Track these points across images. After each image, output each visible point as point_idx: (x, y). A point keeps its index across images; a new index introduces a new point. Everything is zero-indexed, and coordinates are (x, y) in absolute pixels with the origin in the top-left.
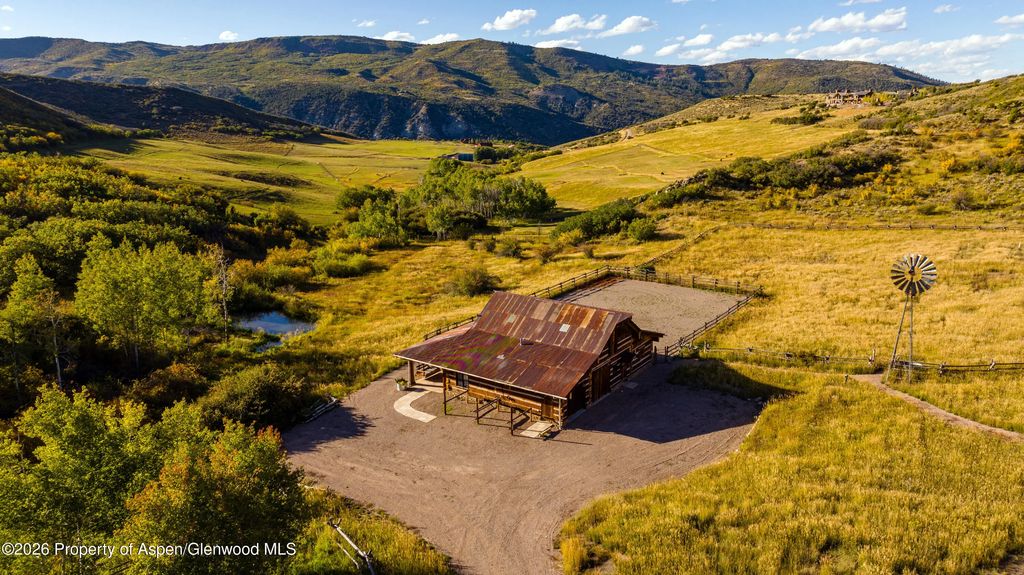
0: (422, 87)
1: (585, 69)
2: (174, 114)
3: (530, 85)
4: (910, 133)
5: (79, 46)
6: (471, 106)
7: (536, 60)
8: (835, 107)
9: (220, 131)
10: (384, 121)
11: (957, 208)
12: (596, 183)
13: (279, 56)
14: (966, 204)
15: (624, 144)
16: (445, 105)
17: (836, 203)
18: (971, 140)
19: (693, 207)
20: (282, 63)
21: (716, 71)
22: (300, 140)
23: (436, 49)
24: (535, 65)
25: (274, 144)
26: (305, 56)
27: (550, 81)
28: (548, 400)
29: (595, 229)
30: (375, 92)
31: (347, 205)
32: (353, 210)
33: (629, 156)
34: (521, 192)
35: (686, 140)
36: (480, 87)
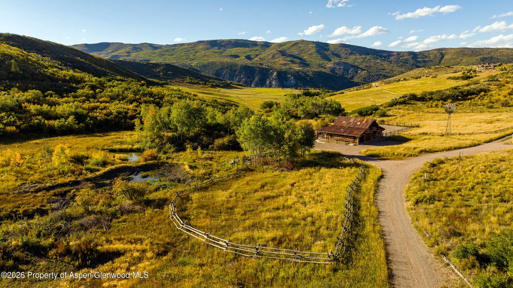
0: (274, 63)
1: (355, 54)
2: (169, 75)
3: (327, 62)
4: (497, 80)
5: (121, 46)
6: (298, 72)
7: (330, 49)
8: (481, 72)
9: (188, 83)
10: (256, 79)
11: (503, 106)
13: (208, 49)
14: (506, 105)
15: (374, 89)
16: (285, 72)
17: (457, 105)
19: (401, 106)
20: (209, 53)
21: (423, 54)
22: (222, 87)
23: (281, 45)
24: (329, 52)
25: (212, 89)
26: (219, 49)
27: (337, 60)
28: (355, 138)
29: (362, 113)
30: (253, 65)
31: (265, 108)
32: (268, 109)
33: (376, 94)
34: (331, 105)
35: (405, 87)
36: (302, 63)
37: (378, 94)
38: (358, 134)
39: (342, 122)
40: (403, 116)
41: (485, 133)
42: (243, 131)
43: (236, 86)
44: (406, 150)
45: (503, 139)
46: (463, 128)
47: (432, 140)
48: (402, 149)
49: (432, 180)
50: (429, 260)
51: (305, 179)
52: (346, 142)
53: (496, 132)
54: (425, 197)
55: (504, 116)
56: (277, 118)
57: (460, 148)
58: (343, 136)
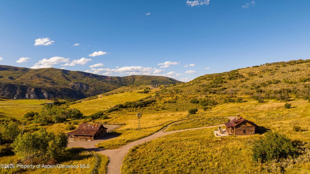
0: (32, 82)
1: (86, 77)
3: (69, 82)
4: (159, 96)
6: (50, 88)
7: (71, 74)
8: (152, 89)
10: (18, 93)
11: (162, 109)
12: (93, 109)
14: (163, 109)
15: (99, 99)
16: (39, 88)
17: (143, 110)
18: (169, 97)
19: (115, 112)
21: (125, 78)
23: (37, 70)
24: (70, 76)
27: (76, 81)
28: (91, 136)
29: (94, 118)
30: (15, 84)
31: (27, 117)
32: (30, 118)
33: (101, 102)
34: (74, 112)
35: (116, 98)
36: (52, 82)
37: (102, 102)
38: (93, 134)
39: (83, 127)
40: (117, 118)
41: (156, 126)
42: (17, 144)
44: (120, 142)
45: (163, 129)
46: (146, 124)
47: (132, 134)
48: (117, 141)
49: (133, 160)
51: (64, 171)
52: (85, 139)
53: (160, 125)
54: (130, 172)
55: (163, 115)
57: (145, 137)
58: (84, 136)
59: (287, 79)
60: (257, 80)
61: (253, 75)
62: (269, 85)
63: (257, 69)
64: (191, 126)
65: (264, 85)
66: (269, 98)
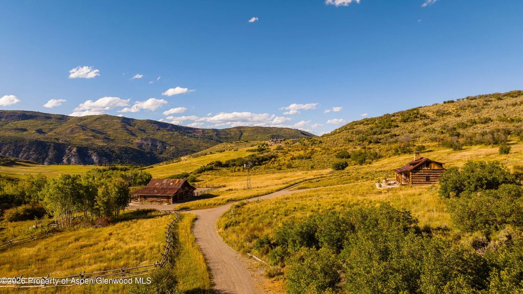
0: (74, 138)
1: (162, 130)
3: (133, 137)
4: (283, 149)
6: (102, 148)
7: (137, 125)
8: (271, 145)
10: (51, 156)
14: (289, 166)
15: (183, 162)
16: (85, 148)
17: (255, 170)
18: (299, 151)
19: (209, 172)
21: (226, 132)
22: (3, 165)
23: (81, 119)
24: (136, 128)
27: (144, 136)
28: (168, 198)
30: (46, 140)
34: (141, 176)
35: (211, 160)
36: (106, 138)
38: (172, 193)
39: (155, 184)
40: (211, 180)
41: (276, 185)
43: (23, 163)
45: (289, 188)
46: (261, 184)
47: (237, 193)
49: (237, 214)
50: (238, 258)
51: (123, 229)
52: (159, 202)
53: (283, 184)
54: (232, 222)
55: (289, 174)
56: (88, 178)
58: (156, 197)
59: (505, 115)
60: (452, 121)
61: (444, 114)
62: (472, 125)
63: (451, 105)
64: (336, 182)
65: (464, 126)
66: (471, 144)
